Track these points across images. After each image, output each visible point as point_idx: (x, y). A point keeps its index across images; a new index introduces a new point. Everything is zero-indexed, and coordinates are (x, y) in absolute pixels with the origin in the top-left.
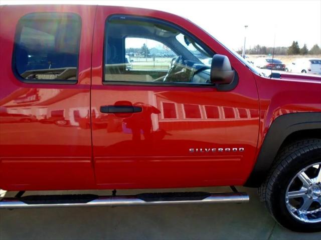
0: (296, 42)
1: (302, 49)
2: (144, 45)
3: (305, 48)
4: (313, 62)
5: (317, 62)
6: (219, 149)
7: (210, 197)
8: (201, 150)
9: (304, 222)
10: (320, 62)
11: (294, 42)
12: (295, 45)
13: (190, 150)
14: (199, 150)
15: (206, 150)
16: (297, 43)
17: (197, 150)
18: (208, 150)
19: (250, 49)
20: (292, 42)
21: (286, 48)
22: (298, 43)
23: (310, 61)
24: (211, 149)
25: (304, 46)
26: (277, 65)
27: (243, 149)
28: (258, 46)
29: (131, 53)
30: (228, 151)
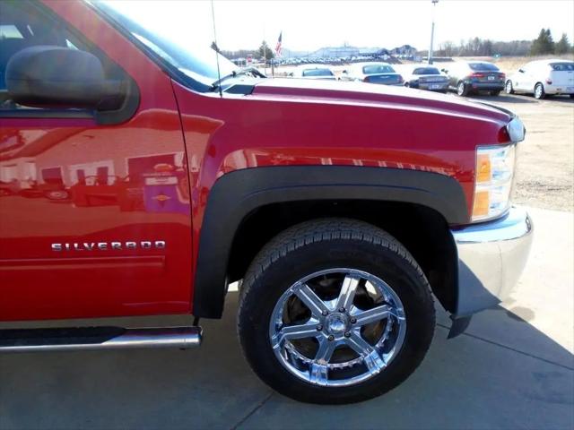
0: (546, 30)
1: (558, 44)
2: (264, 43)
3: (564, 41)
4: (556, 67)
5: (566, 67)
6: (113, 244)
7: (121, 337)
8: (76, 245)
9: (316, 385)
10: (570, 67)
11: (543, 30)
12: (545, 35)
13: (53, 246)
14: (72, 246)
15: (86, 245)
16: (548, 32)
17: (67, 245)
18: (90, 246)
19: (462, 47)
20: (540, 31)
21: (529, 42)
22: (551, 32)
23: (551, 64)
24: (96, 245)
25: (561, 38)
26: (490, 74)
27: (163, 243)
28: (477, 40)
29: (240, 60)
30: (131, 247)
